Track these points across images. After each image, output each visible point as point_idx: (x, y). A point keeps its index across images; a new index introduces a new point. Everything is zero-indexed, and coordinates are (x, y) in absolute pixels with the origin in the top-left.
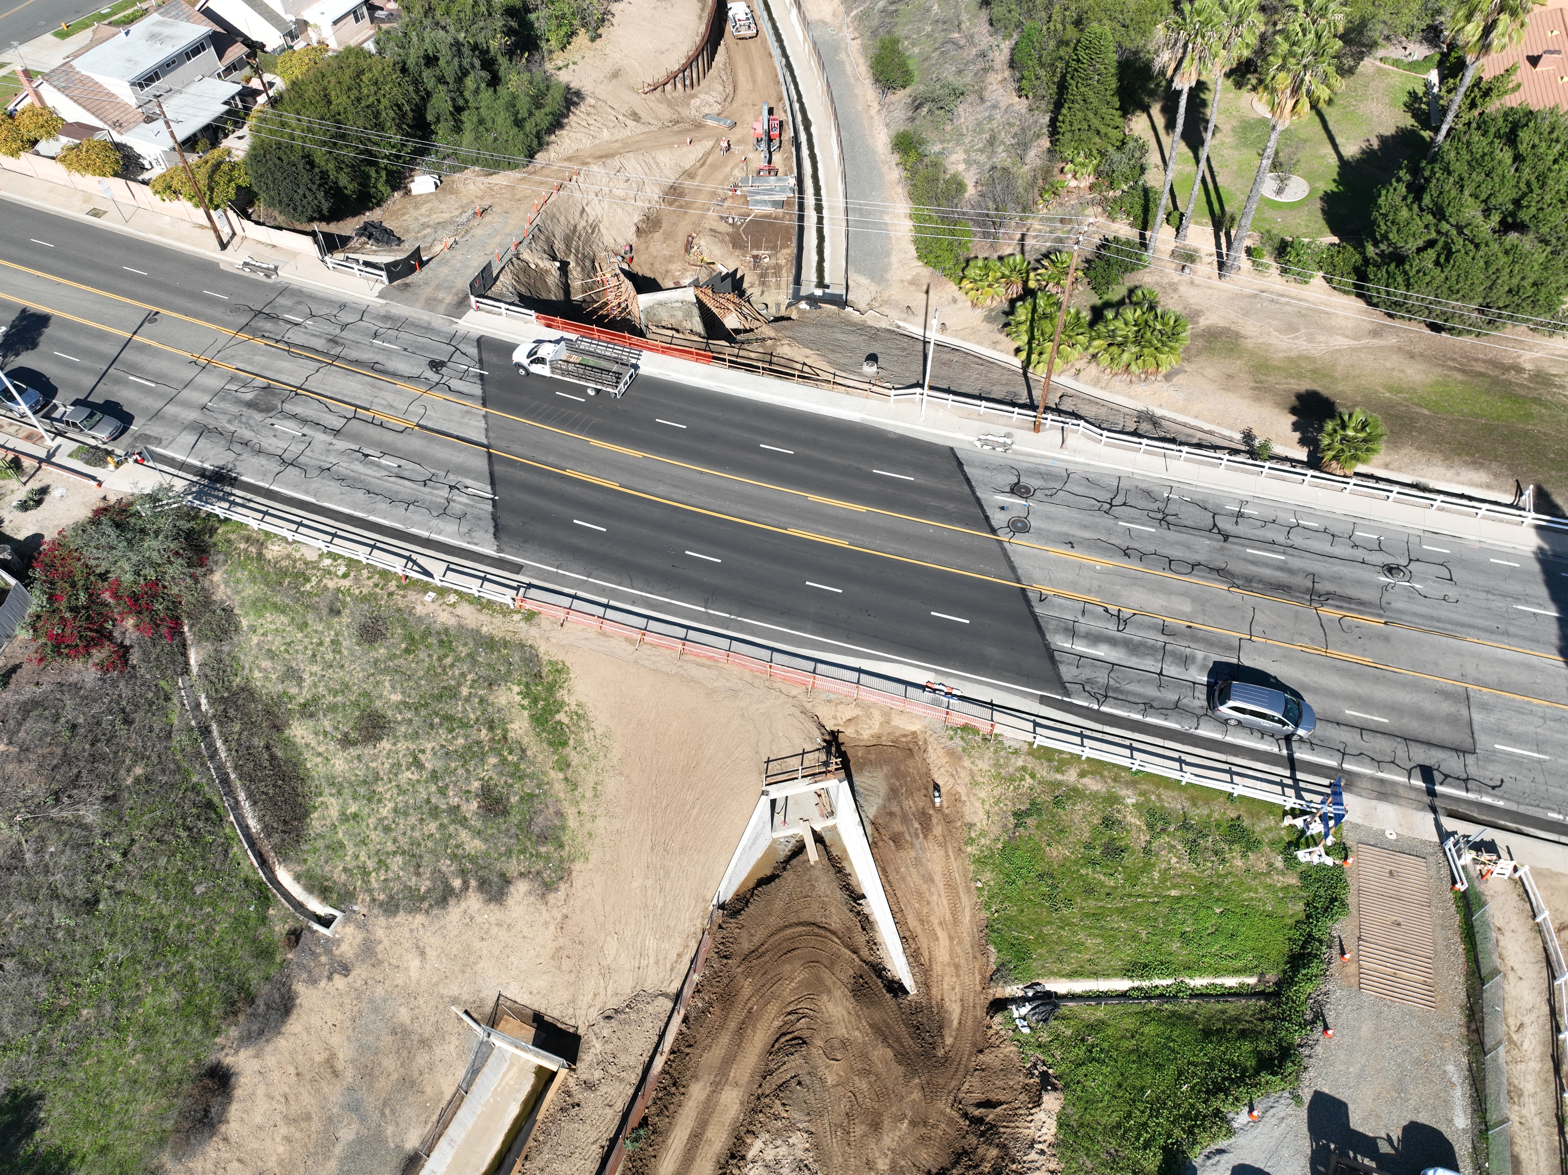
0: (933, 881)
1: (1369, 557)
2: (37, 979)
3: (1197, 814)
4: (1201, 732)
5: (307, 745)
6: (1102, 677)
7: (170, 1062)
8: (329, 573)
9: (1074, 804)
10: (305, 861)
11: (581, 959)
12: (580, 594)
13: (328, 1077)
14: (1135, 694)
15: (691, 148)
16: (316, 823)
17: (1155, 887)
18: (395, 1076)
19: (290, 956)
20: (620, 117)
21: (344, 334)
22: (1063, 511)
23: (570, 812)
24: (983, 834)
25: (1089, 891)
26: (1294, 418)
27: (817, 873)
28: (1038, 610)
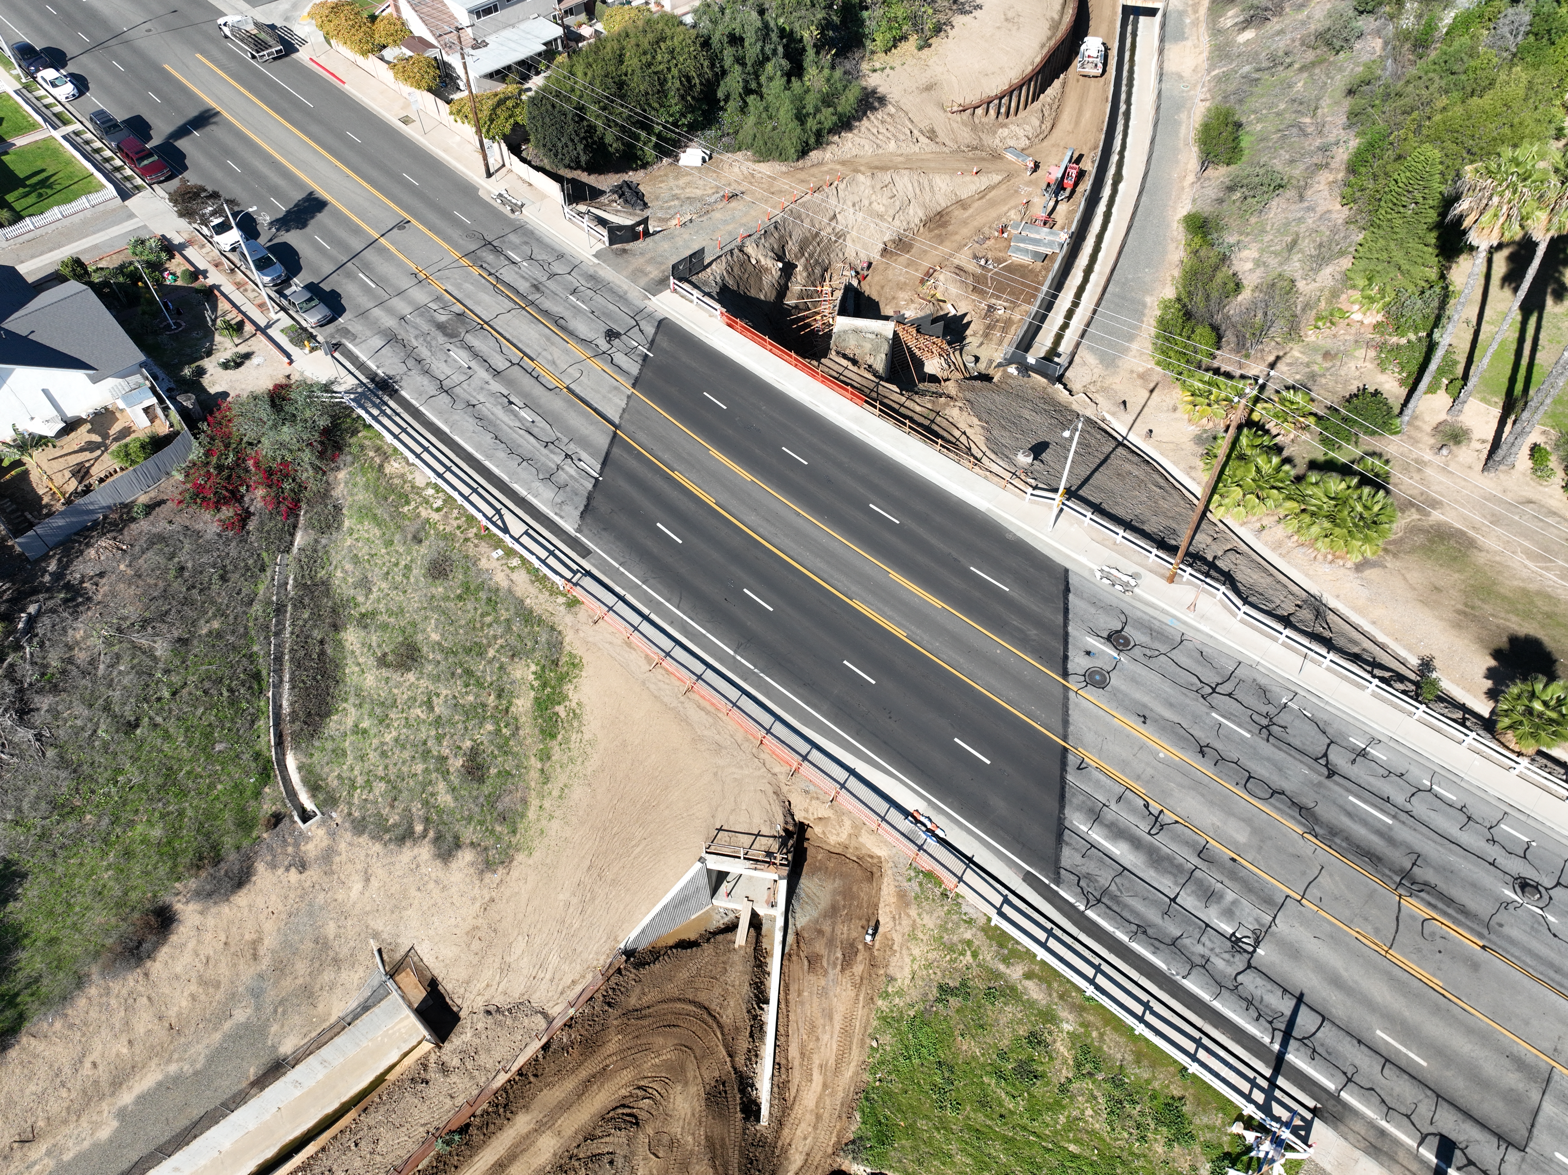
0: (831, 1018)
1: (1504, 861)
2: (63, 774)
3: (1136, 1073)
4: (1187, 984)
5: (353, 652)
6: (1104, 877)
7: (134, 888)
8: (427, 502)
9: (1006, 1004)
10: (312, 755)
11: (489, 946)
12: (629, 597)
13: (249, 956)
14: (1133, 911)
15: (976, 178)
16: (333, 725)
17: (1056, 1132)
18: (300, 981)
19: (265, 835)
20: (915, 132)
21: (549, 284)
22: (1154, 679)
23: (534, 802)
24: (900, 993)
25: (984, 1103)
26: (1492, 663)
27: (736, 958)
28: (1069, 777)
